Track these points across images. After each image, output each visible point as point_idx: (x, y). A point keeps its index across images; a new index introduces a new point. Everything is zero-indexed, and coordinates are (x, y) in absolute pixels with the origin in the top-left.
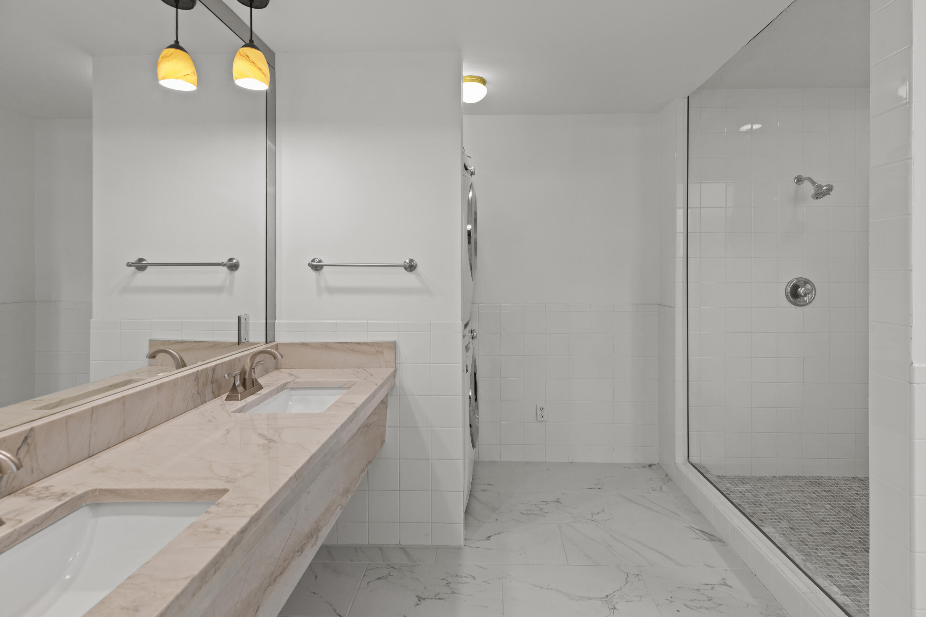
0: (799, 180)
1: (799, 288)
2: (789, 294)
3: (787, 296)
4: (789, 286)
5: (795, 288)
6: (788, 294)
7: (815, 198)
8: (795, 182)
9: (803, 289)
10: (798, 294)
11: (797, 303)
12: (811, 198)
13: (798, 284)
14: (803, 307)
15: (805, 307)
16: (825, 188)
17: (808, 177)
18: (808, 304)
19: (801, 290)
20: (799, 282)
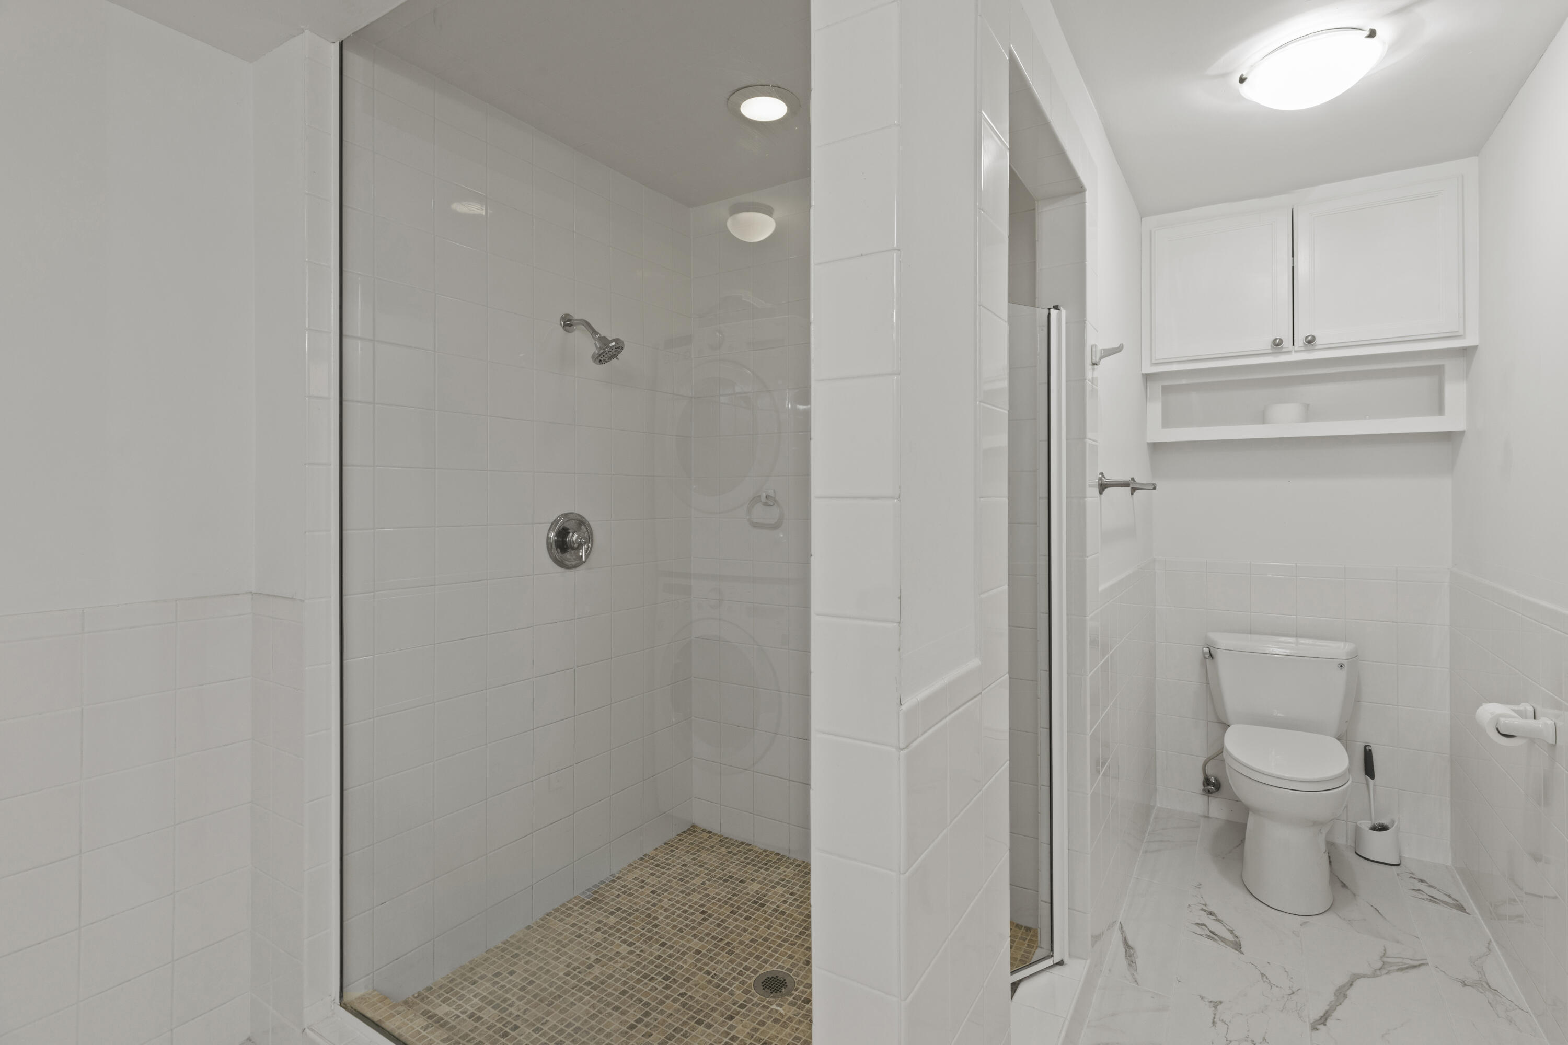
0: (568, 323)
1: (569, 533)
2: (554, 546)
3: (549, 548)
4: (554, 529)
5: (563, 533)
6: (552, 546)
7: (598, 360)
8: (561, 324)
9: (576, 535)
10: (567, 546)
11: (567, 562)
12: (591, 360)
13: (567, 525)
14: (574, 570)
15: (577, 569)
16: (613, 344)
17: (584, 320)
18: (584, 562)
19: (574, 538)
20: (569, 523)
